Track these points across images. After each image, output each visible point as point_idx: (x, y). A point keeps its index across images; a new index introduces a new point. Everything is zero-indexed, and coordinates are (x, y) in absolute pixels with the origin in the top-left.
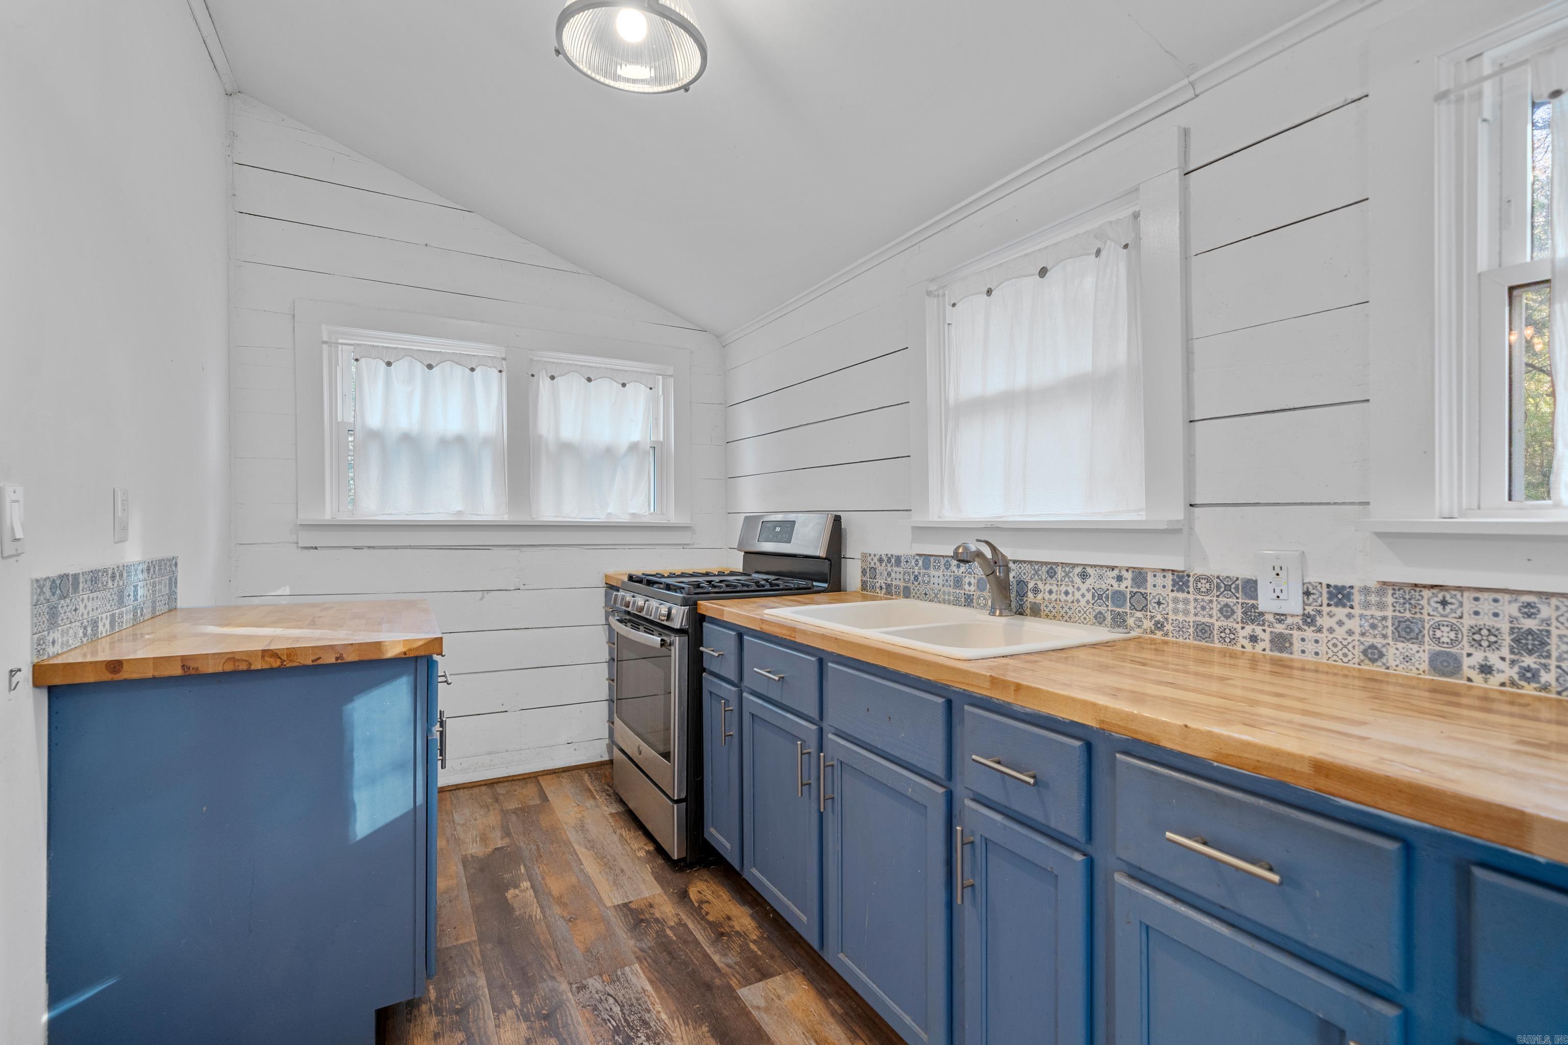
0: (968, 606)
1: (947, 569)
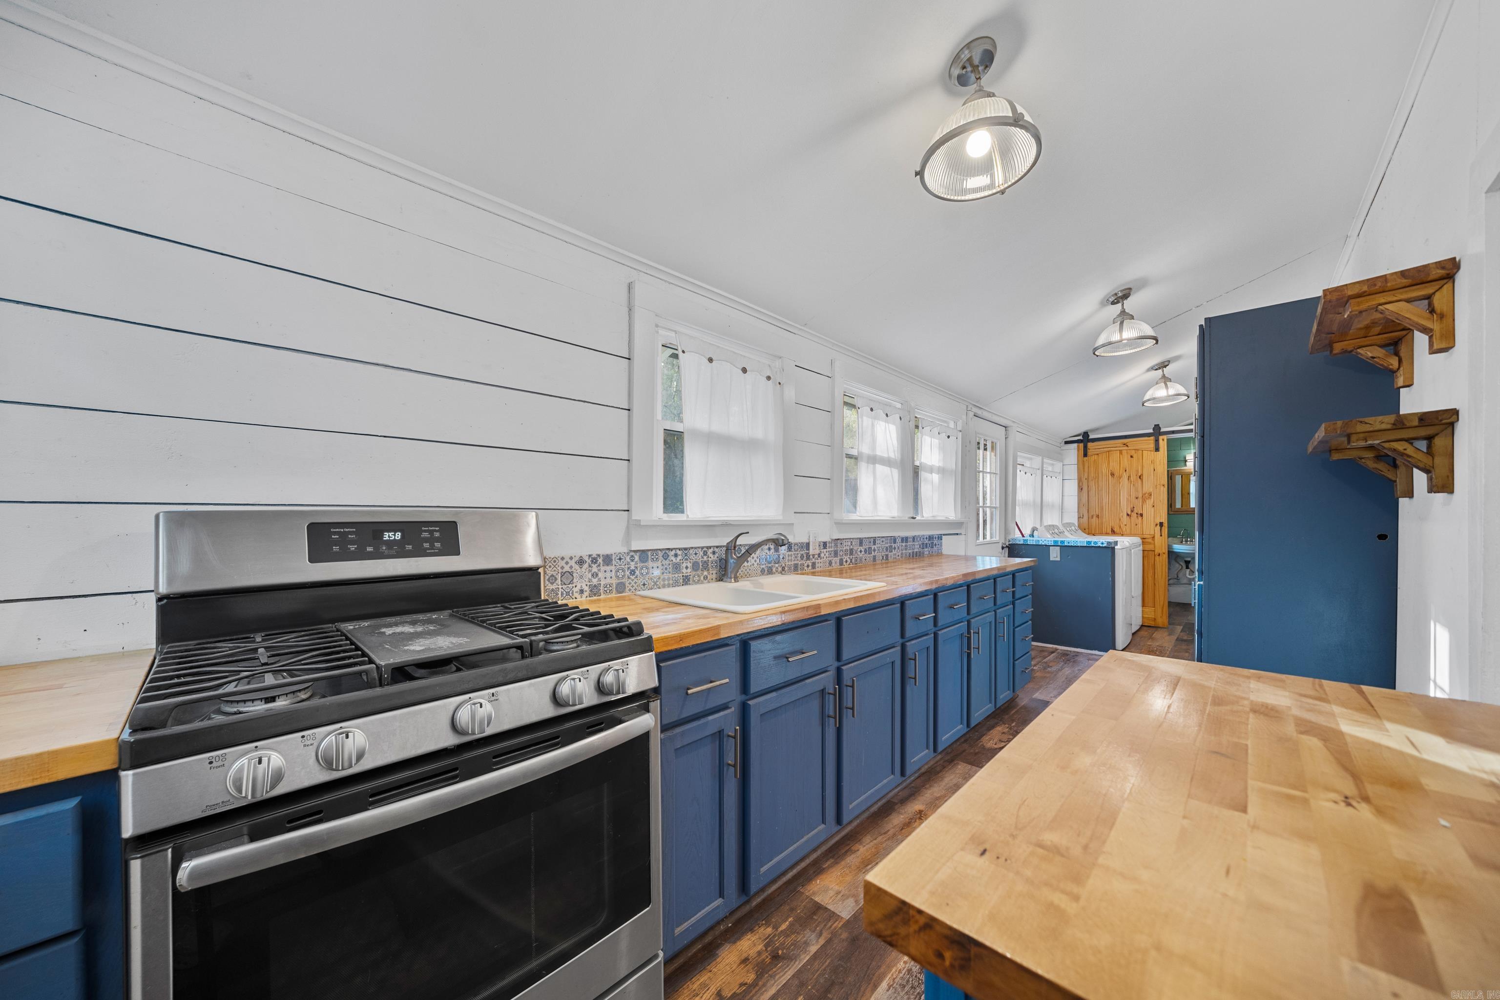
1: (666, 559)
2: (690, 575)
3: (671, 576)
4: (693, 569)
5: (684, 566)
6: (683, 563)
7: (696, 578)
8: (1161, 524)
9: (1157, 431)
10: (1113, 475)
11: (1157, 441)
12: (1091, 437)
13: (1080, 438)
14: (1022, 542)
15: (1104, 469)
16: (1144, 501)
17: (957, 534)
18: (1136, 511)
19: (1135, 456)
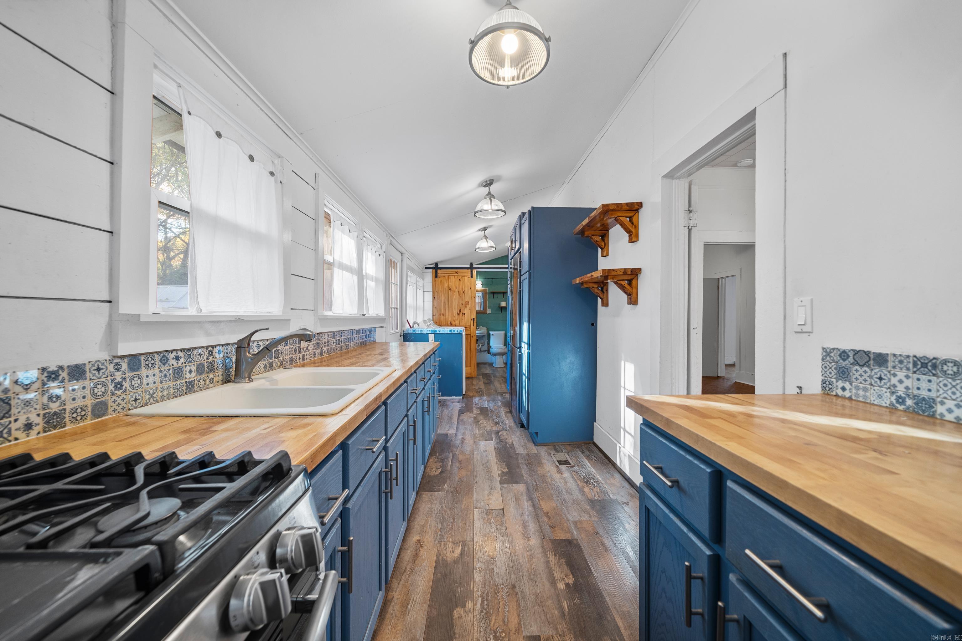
0: (189, 392)
1: (164, 364)
2: (194, 380)
3: (171, 384)
4: (198, 372)
5: (188, 371)
6: (186, 366)
7: (201, 383)
8: (474, 319)
9: (471, 267)
10: (450, 290)
11: (472, 272)
12: (440, 266)
13: (433, 266)
14: (412, 332)
15: (446, 287)
16: (466, 306)
17: (382, 327)
18: (462, 312)
19: (461, 280)
